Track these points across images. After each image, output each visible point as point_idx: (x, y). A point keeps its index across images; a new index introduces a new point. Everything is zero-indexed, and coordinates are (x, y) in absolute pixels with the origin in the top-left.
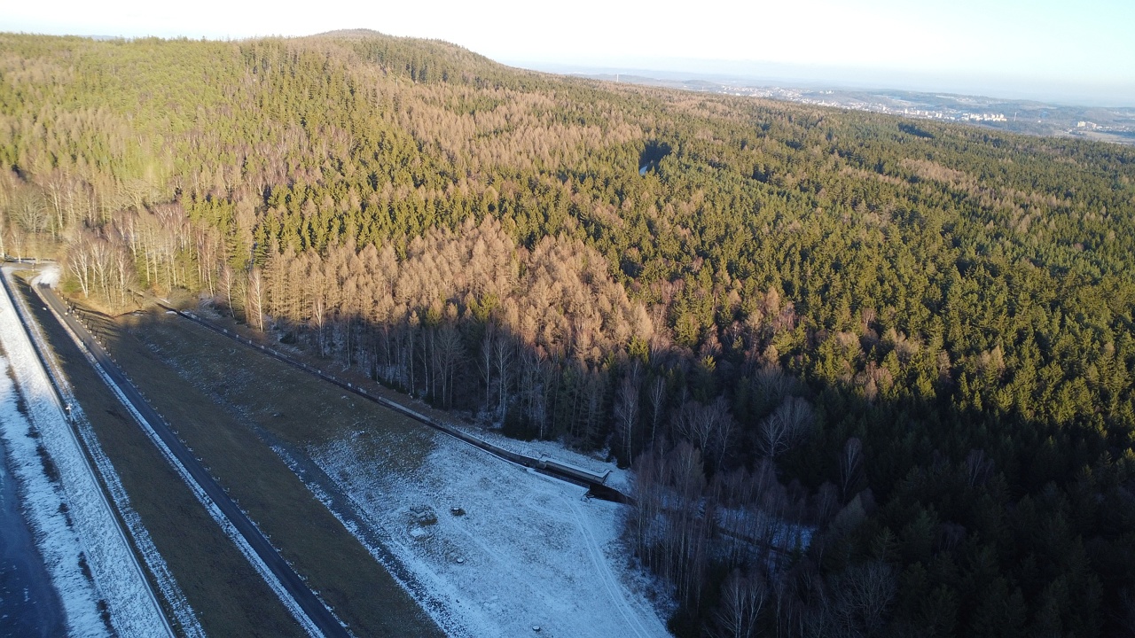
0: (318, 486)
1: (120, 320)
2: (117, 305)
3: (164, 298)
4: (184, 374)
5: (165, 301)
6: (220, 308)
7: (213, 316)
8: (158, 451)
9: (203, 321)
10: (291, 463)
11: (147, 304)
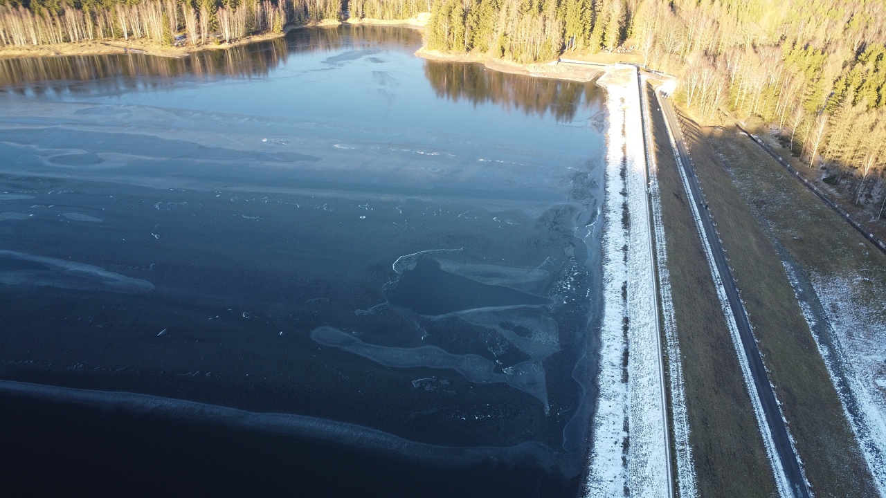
0: (808, 307)
1: (706, 131)
2: (708, 118)
3: (746, 121)
4: (737, 184)
5: (743, 125)
6: (784, 140)
7: (776, 145)
8: (698, 233)
9: (768, 148)
10: (793, 280)
11: (730, 122)
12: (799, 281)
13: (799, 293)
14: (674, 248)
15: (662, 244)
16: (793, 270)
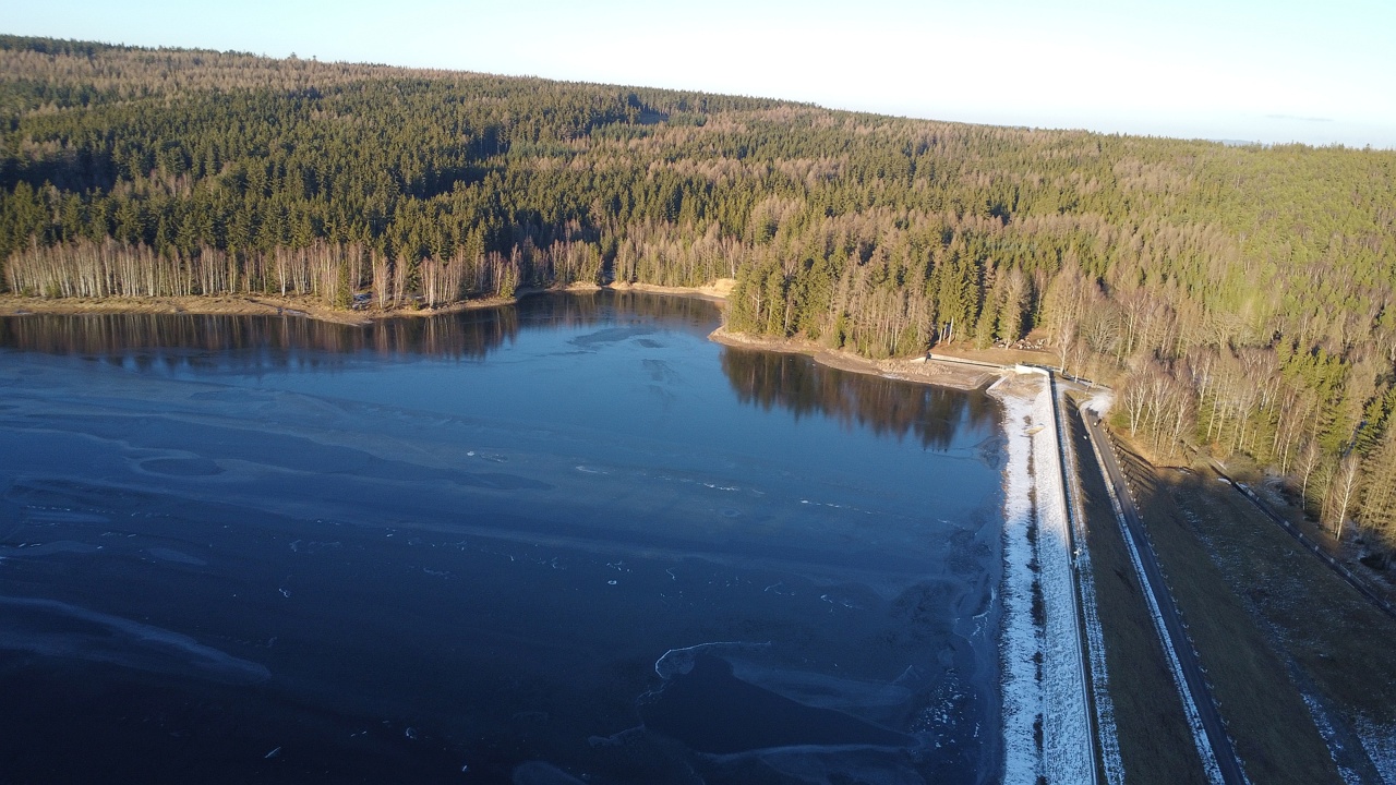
0: (1357, 778)
1: (1161, 473)
2: (1163, 454)
3: (1221, 462)
4: (1218, 560)
5: (1221, 465)
6: (1289, 493)
7: (1277, 500)
8: (1158, 639)
9: (1261, 502)
10: (1324, 728)
11: (1198, 463)
12: (1334, 729)
13: (1337, 751)
14: (1118, 660)
15: (1099, 654)
16: (1322, 710)
